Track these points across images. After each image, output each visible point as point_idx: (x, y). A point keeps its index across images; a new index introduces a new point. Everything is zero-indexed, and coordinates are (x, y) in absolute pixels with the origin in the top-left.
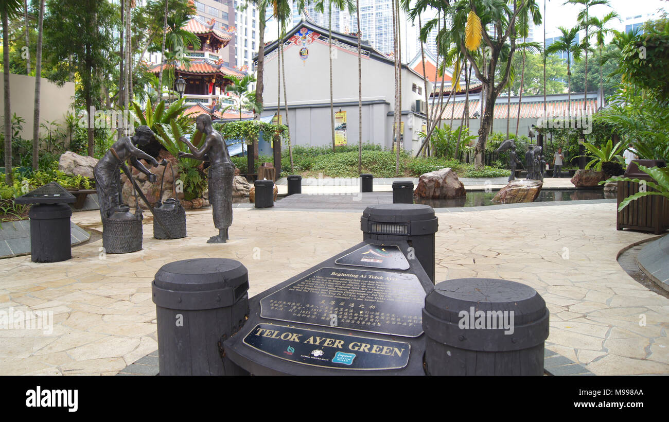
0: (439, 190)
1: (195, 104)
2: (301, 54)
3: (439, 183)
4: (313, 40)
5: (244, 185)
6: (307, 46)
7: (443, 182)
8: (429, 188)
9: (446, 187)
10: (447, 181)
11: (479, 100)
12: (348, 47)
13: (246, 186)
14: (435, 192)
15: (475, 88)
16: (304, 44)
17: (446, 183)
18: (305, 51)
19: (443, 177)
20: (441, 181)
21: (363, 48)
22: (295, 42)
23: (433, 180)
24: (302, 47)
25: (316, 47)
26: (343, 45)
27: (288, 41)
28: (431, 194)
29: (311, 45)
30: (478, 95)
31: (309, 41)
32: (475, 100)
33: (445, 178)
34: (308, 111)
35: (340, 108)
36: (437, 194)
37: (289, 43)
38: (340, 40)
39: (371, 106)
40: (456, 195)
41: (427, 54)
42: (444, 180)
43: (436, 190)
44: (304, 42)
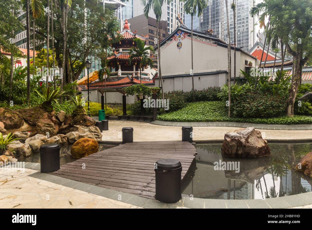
0: (241, 149)
1: (126, 76)
2: (178, 46)
3: (241, 143)
4: (185, 37)
5: (95, 133)
6: (181, 41)
7: (245, 142)
8: (231, 146)
9: (249, 147)
10: (249, 140)
11: (291, 70)
12: (204, 40)
13: (96, 133)
14: (237, 150)
15: (290, 63)
16: (179, 40)
17: (248, 142)
18: (180, 44)
19: (246, 137)
20: (243, 140)
21: (213, 40)
22: (175, 39)
23: (235, 140)
24: (178, 41)
25: (186, 41)
26: (201, 39)
27: (171, 39)
28: (234, 152)
29: (184, 40)
30: (291, 67)
31: (182, 38)
32: (289, 70)
33: (248, 137)
34: (181, 79)
35: (199, 76)
36: (240, 152)
37: (171, 40)
38: (199, 36)
39: (217, 75)
40: (259, 153)
41: (260, 45)
42: (247, 140)
43: (238, 149)
44: (180, 39)
